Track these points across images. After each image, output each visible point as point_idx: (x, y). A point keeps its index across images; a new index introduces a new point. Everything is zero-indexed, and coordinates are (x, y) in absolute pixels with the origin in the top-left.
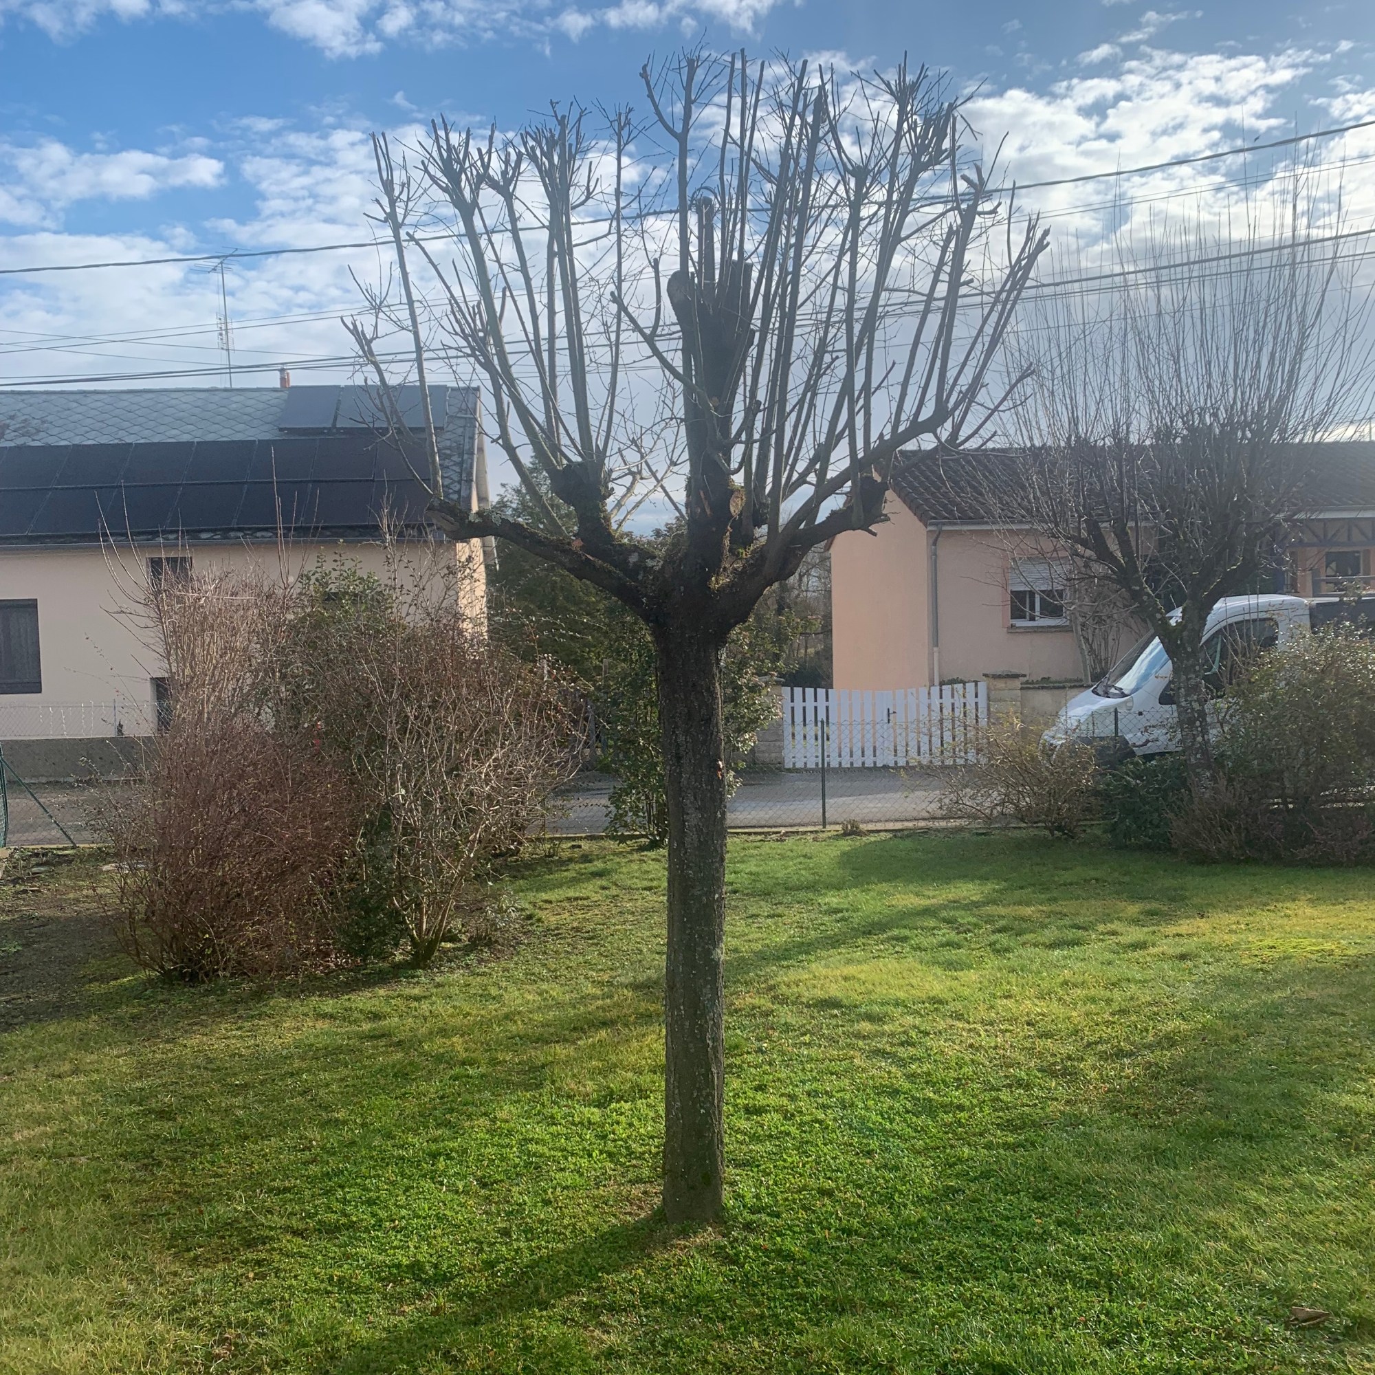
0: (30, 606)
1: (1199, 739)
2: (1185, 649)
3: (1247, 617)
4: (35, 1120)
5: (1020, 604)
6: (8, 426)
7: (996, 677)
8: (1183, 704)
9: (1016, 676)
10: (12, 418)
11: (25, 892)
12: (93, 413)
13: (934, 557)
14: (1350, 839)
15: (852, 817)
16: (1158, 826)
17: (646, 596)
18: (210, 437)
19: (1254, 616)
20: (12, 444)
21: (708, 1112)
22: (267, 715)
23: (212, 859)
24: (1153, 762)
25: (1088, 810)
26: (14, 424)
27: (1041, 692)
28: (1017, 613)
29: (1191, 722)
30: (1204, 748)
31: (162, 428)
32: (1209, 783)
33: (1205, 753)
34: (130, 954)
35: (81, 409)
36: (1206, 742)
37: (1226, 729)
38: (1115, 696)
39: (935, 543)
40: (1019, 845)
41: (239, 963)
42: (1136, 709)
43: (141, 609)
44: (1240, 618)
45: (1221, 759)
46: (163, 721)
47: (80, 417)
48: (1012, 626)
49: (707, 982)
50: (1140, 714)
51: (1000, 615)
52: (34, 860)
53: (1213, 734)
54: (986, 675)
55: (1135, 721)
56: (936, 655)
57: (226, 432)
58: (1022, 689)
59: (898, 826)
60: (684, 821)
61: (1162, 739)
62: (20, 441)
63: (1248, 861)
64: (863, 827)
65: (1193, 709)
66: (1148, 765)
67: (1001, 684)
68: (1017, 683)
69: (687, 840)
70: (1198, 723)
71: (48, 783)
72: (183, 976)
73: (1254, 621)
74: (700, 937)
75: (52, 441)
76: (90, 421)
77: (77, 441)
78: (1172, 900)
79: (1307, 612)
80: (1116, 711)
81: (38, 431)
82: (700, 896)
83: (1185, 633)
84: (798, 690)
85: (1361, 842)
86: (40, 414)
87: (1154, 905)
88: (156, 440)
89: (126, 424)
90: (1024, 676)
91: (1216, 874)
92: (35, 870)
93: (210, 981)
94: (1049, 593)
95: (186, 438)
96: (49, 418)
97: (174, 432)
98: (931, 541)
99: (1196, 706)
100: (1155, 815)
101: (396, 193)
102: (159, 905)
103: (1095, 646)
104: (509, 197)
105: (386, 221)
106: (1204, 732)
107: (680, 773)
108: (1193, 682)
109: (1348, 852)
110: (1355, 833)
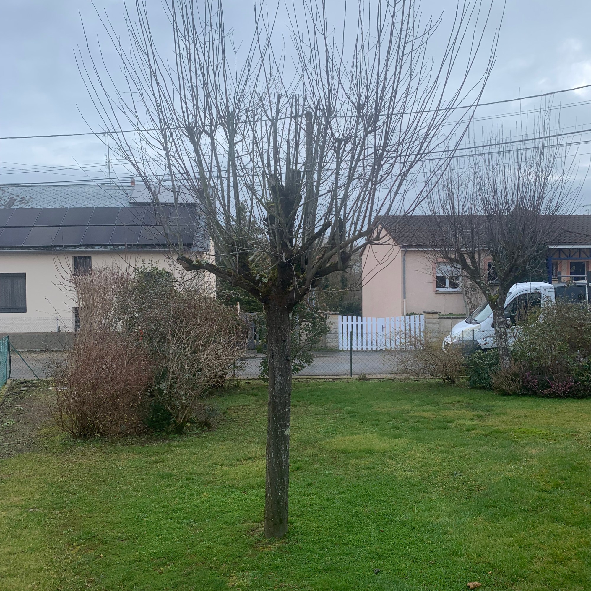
0: (23, 276)
1: (504, 344)
2: (498, 306)
3: (526, 292)
4: (19, 493)
5: (440, 281)
6: (15, 200)
7: (428, 313)
8: (497, 329)
9: (436, 313)
10: (17, 196)
11: (17, 398)
12: (51, 195)
13: (404, 262)
14: (565, 386)
15: (363, 372)
16: (487, 379)
17: (261, 292)
18: (101, 206)
19: (529, 292)
20: (17, 207)
21: (282, 495)
22: (119, 327)
23: (95, 388)
24: (487, 352)
25: (460, 372)
26: (19, 199)
27: (448, 320)
28: (438, 286)
29: (500, 336)
30: (506, 348)
31: (80, 202)
32: (508, 362)
33: (506, 349)
34: (59, 426)
35: (47, 193)
36: (507, 345)
37: (517, 339)
38: (474, 323)
39: (404, 255)
40: (430, 386)
41: (104, 431)
42: (482, 330)
43: (69, 284)
44: (523, 293)
45: (514, 352)
46: (77, 326)
47: (46, 196)
48: (437, 291)
49: (282, 444)
50: (483, 331)
51: (431, 286)
52: (21, 385)
53: (511, 341)
54: (425, 312)
55: (481, 335)
56: (405, 302)
57: (107, 204)
58: (439, 318)
59: (382, 376)
60: (275, 380)
61: (491, 342)
62: (21, 206)
63: (523, 395)
64: (367, 376)
65: (501, 331)
66: (484, 353)
67: (430, 316)
68: (437, 316)
69: (276, 387)
70: (503, 337)
71: (28, 351)
72: (80, 436)
73: (529, 294)
74: (280, 426)
75: (33, 206)
76: (51, 198)
77: (45, 206)
78: (488, 411)
79: (553, 290)
80: (473, 330)
81: (28, 202)
82: (280, 410)
83: (498, 300)
84: (345, 317)
85: (569, 388)
86: (29, 195)
87: (480, 413)
88: (78, 206)
89: (65, 200)
90: (440, 313)
91: (509, 400)
92: (22, 389)
93: (92, 437)
94: (451, 277)
95: (90, 206)
96: (33, 197)
97: (86, 203)
98: (403, 255)
99: (503, 330)
100: (486, 375)
101: (168, 139)
102: (72, 406)
103: (472, 300)
104: (212, 138)
105: (164, 150)
106: (506, 340)
107: (274, 361)
108: (501, 320)
109: (564, 392)
110: (567, 384)
